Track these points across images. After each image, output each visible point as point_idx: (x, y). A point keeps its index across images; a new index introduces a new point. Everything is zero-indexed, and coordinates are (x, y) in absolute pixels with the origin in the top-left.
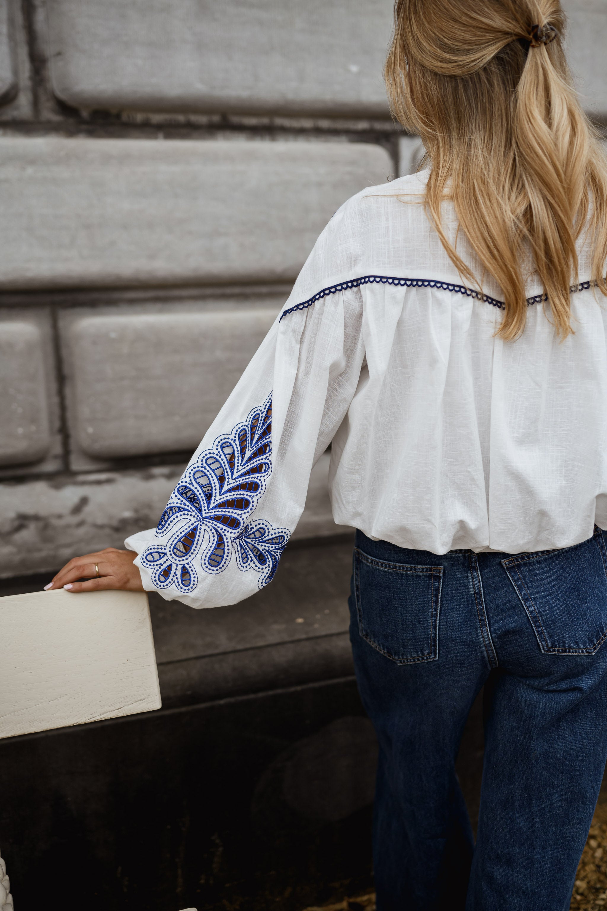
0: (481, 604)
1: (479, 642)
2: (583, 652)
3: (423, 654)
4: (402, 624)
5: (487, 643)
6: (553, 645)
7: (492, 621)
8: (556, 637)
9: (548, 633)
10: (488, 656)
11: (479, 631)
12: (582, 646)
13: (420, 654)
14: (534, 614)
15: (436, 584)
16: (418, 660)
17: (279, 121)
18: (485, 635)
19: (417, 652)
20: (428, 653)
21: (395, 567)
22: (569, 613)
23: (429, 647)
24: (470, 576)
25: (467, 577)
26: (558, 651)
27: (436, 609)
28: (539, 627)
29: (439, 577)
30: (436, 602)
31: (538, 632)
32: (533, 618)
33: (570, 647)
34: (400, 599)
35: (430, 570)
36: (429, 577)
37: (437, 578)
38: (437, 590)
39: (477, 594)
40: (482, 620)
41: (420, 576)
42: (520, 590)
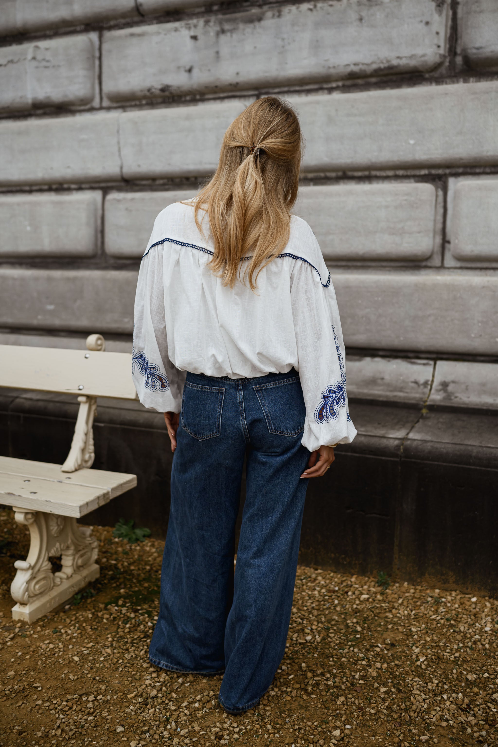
0: (242, 407)
1: (240, 427)
2: (289, 435)
3: (213, 433)
4: (203, 417)
5: (244, 427)
6: (275, 429)
7: (247, 416)
8: (277, 425)
9: (273, 423)
10: (245, 434)
11: (241, 421)
12: (289, 431)
13: (211, 433)
14: (267, 413)
15: (221, 396)
16: (210, 436)
17: (374, 173)
18: (244, 423)
19: (210, 432)
20: (216, 432)
21: (202, 388)
22: (284, 414)
23: (216, 429)
24: (238, 393)
25: (237, 394)
26: (277, 432)
27: (220, 409)
28: (269, 419)
29: (223, 393)
30: (221, 405)
31: (268, 422)
32: (266, 415)
33: (283, 431)
34: (203, 404)
35: (219, 390)
36: (218, 393)
37: (222, 393)
38: (222, 399)
39: (241, 402)
40: (242, 415)
41: (213, 392)
42: (261, 401)
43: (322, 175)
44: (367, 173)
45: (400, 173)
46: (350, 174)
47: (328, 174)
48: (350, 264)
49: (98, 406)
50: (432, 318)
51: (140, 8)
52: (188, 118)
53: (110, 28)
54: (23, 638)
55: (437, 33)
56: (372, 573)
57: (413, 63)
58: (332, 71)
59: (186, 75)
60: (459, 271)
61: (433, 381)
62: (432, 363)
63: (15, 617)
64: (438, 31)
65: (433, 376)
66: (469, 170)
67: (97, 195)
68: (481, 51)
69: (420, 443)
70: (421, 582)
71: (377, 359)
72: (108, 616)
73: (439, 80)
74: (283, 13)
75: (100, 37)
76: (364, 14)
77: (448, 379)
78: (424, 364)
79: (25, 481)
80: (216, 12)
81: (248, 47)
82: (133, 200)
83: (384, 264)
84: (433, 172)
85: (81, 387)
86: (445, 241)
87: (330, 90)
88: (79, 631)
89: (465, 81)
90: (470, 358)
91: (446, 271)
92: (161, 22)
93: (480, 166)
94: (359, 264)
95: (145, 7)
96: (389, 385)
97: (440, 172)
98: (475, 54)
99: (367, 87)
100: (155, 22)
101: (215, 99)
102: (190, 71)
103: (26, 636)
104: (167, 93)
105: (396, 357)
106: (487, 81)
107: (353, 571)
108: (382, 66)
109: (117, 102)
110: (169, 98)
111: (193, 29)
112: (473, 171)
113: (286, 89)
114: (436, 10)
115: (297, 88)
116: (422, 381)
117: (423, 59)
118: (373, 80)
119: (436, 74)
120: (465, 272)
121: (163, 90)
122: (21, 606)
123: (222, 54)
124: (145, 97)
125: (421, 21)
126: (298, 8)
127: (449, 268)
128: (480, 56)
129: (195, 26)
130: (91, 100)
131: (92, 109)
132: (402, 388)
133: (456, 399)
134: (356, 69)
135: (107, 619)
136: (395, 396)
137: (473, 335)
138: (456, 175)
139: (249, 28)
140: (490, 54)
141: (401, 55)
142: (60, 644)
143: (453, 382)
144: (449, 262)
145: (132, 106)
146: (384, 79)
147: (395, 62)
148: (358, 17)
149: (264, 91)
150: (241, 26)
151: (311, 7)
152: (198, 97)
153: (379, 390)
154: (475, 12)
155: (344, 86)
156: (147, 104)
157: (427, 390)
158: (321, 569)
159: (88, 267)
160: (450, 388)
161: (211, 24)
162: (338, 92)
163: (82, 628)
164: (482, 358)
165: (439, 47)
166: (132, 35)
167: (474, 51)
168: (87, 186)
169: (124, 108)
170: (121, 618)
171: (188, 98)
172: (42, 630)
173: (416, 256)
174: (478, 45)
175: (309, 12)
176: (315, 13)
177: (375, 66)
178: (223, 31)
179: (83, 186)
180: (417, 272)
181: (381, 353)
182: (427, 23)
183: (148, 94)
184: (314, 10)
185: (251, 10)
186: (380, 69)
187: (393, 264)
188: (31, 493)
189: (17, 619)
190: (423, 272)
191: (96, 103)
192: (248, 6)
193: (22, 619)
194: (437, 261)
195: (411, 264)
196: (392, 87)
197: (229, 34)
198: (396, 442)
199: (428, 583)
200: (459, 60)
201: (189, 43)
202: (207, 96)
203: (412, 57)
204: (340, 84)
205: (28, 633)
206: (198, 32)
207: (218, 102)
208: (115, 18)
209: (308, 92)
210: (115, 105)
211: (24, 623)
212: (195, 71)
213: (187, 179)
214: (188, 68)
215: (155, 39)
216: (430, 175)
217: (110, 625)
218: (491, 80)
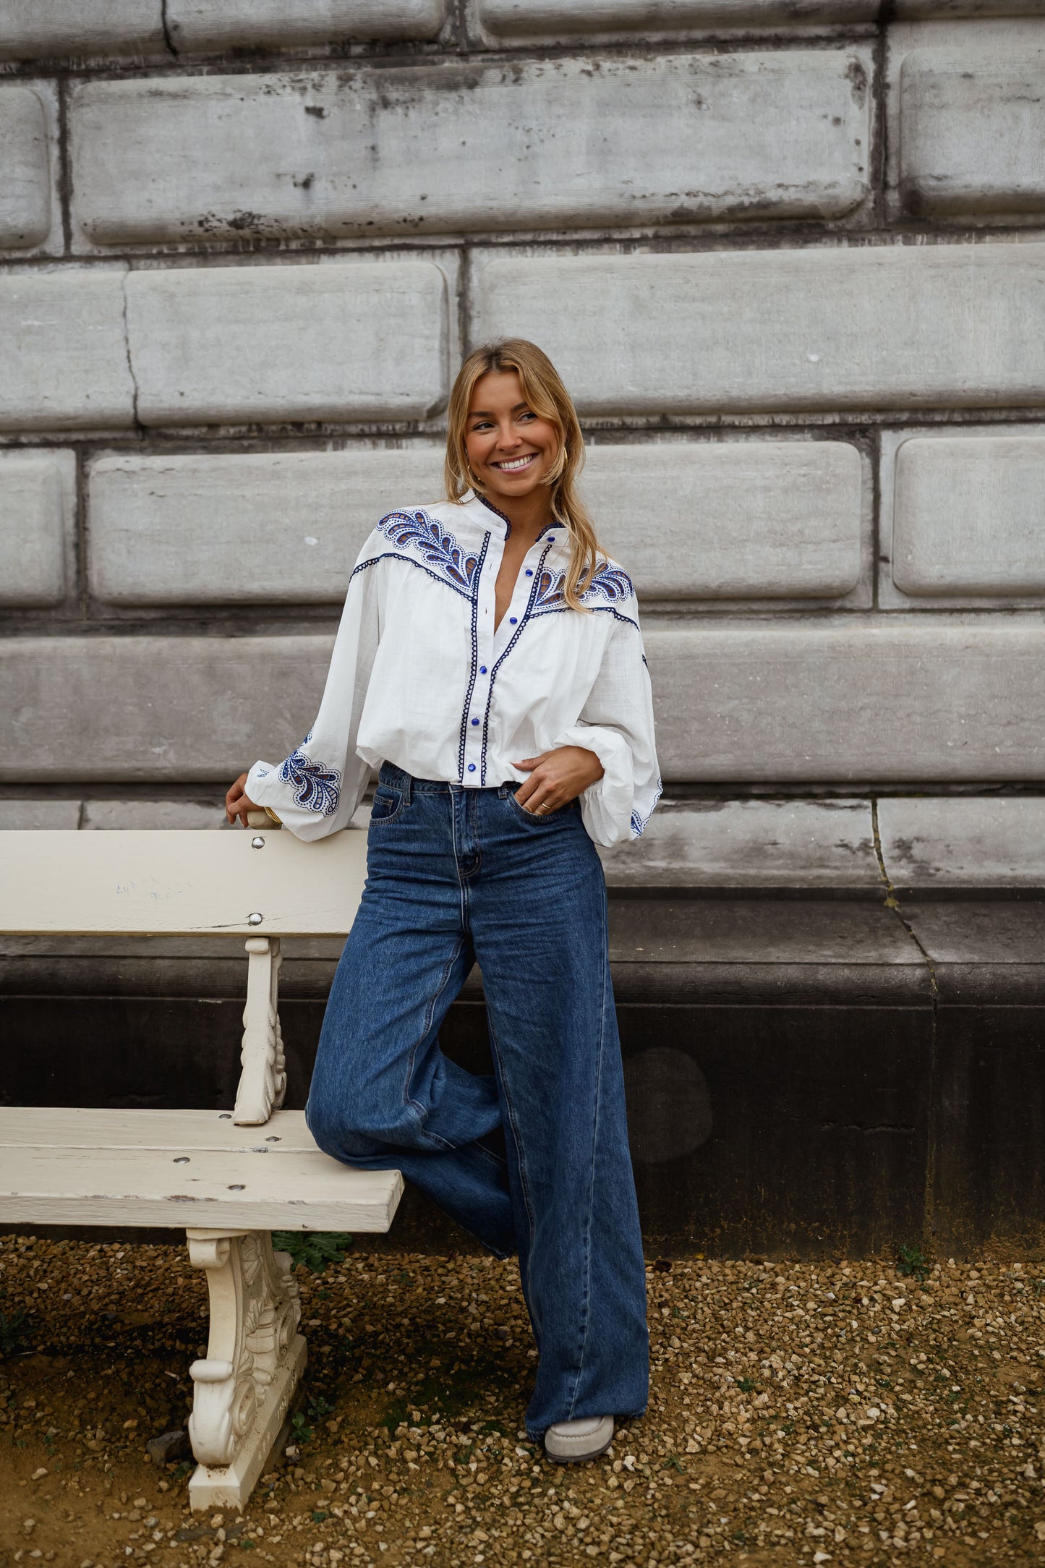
17: (727, 419)
43: (616, 421)
44: (713, 419)
45: (784, 419)
46: (677, 420)
47: (628, 420)
48: (683, 607)
49: (284, 959)
50: (868, 713)
51: (174, 34)
52: (303, 289)
53: (87, 75)
54: (248, 1552)
55: (858, 142)
56: (878, 1251)
57: (810, 198)
58: (639, 205)
59: (299, 192)
60: (909, 616)
61: (877, 840)
62: (868, 803)
63: (198, 1502)
64: (859, 138)
65: (876, 831)
66: (920, 417)
67: (64, 461)
68: (945, 183)
69: (966, 969)
70: (982, 1252)
71: (753, 803)
72: (414, 1454)
73: (855, 236)
74: (524, 75)
75: (62, 94)
76: (704, 91)
77: (907, 834)
78: (852, 807)
79: (176, 1161)
80: (359, 60)
81: (447, 141)
82: (166, 471)
83: (755, 606)
84: (850, 418)
85: (256, 918)
86: (878, 558)
87: (628, 244)
88: (375, 1504)
89: (908, 242)
90: (938, 789)
91: (883, 618)
92: (222, 71)
93: (942, 410)
94: (702, 608)
95: (186, 33)
96: (792, 855)
97: (865, 418)
98: (934, 189)
99: (706, 241)
100: (205, 69)
101: (360, 250)
102: (307, 184)
103: (250, 1545)
104: (246, 232)
105: (790, 797)
106: (949, 243)
107: (837, 1253)
108: (747, 201)
109: (111, 245)
110: (246, 242)
111: (310, 91)
112: (929, 418)
113: (529, 237)
114: (853, 95)
115: (555, 237)
116: (856, 844)
117: (830, 191)
118: (720, 228)
119: (850, 225)
120: (921, 618)
121: (236, 224)
122: (211, 1473)
123: (383, 152)
124: (185, 239)
125: (825, 117)
126: (559, 67)
127: (887, 612)
128: (943, 193)
129: (317, 87)
130: (44, 236)
131: (43, 260)
132: (821, 859)
133: (940, 874)
134: (691, 203)
135: (416, 1461)
136: (819, 877)
137: (950, 744)
138: (896, 426)
139: (448, 101)
140: (962, 192)
141: (785, 182)
142: (352, 1545)
143: (918, 839)
144: (889, 598)
145: (149, 256)
146: (744, 227)
147: (773, 195)
148: (692, 97)
149: (476, 239)
150: (429, 95)
151: (590, 68)
152: (319, 244)
153: (778, 868)
154: (931, 106)
155: (656, 237)
156: (190, 254)
157: (873, 859)
158: (769, 1261)
159: (42, 630)
160: (917, 851)
161: (357, 84)
162: (645, 249)
163: (375, 1495)
164: (961, 789)
165: (861, 169)
166: (157, 94)
167: (933, 183)
168: (35, 439)
169: (129, 260)
170: (444, 1451)
171: (294, 245)
172: (282, 1521)
173: (829, 588)
174: (938, 171)
175: (584, 76)
176: (597, 79)
177: (731, 201)
178: (386, 104)
179: (24, 439)
180: (823, 620)
181: (755, 791)
182: (837, 121)
183: (199, 231)
184: (596, 74)
185: (443, 62)
186: (741, 207)
187: (772, 606)
188: (231, 1188)
189: (204, 1507)
190: (837, 620)
191: (55, 245)
192: (435, 53)
193: (220, 1504)
194: (864, 600)
195: (812, 605)
196: (760, 246)
197: (399, 110)
198: (919, 973)
199: (996, 1252)
200: (893, 198)
201: (305, 123)
202: (340, 244)
203: (808, 186)
204: (650, 232)
205: (252, 1535)
206: (326, 99)
207: (369, 256)
208: (103, 51)
209: (580, 245)
210: (105, 252)
211: (229, 1513)
212: (319, 186)
213: (298, 425)
214: (301, 178)
215: (215, 107)
216: (843, 424)
217: (431, 1475)
218: (958, 242)
